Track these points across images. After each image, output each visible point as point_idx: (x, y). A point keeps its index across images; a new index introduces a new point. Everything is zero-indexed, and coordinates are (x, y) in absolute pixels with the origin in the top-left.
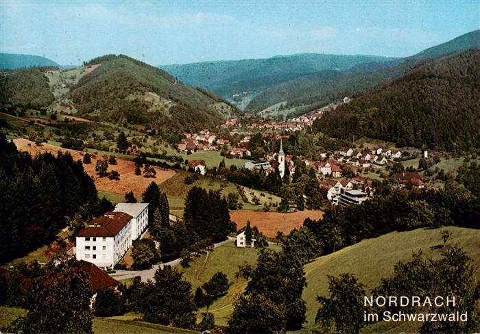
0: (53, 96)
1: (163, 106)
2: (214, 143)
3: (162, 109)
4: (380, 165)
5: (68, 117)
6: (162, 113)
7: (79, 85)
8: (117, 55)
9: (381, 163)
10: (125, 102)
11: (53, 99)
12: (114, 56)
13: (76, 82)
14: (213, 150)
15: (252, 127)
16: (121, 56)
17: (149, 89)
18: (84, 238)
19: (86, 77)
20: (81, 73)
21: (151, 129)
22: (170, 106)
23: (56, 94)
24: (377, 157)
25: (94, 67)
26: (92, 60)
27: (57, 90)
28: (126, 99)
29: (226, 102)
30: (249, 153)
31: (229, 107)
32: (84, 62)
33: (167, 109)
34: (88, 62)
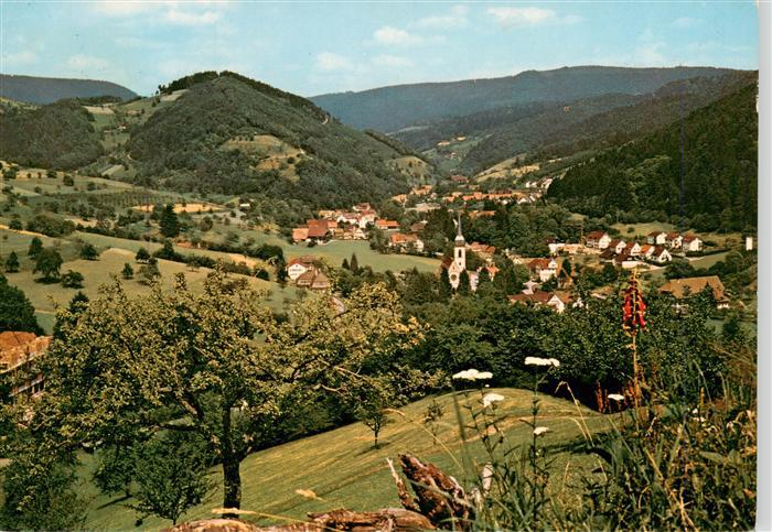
0: (101, 147)
1: (285, 162)
2: (369, 227)
3: (282, 167)
4: (657, 264)
6: (282, 173)
7: (146, 126)
8: (218, 73)
9: (660, 260)
10: (217, 154)
11: (102, 152)
12: (214, 73)
13: (144, 119)
14: (361, 239)
16: (226, 74)
17: (263, 131)
19: (157, 114)
20: (154, 105)
22: (299, 160)
23: (107, 144)
24: (653, 250)
25: (177, 94)
26: (174, 82)
27: (108, 138)
30: (420, 245)
31: (424, 164)
32: (160, 87)
33: (292, 166)
34: (167, 86)
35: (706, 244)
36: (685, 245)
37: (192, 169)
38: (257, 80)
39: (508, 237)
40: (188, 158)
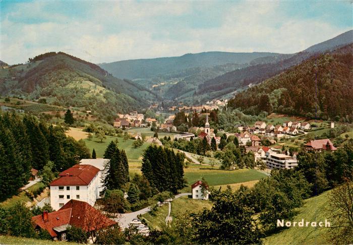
0: (5, 87)
1: (98, 92)
2: (144, 122)
3: (97, 95)
4: (293, 135)
5: (19, 100)
6: (98, 97)
7: (26, 77)
8: (57, 53)
9: (293, 133)
10: (66, 89)
11: (5, 89)
12: (54, 53)
13: (23, 75)
14: (144, 126)
15: (173, 109)
16: (60, 53)
17: (85, 79)
18: (58, 187)
19: (30, 71)
20: (28, 67)
21: (90, 110)
22: (104, 92)
23: (7, 85)
24: (289, 129)
25: (38, 62)
26: (36, 57)
27: (8, 82)
28: (67, 87)
29: (148, 91)
30: (175, 128)
31: (151, 95)
32: (29, 59)
33: (102, 95)
34: (33, 59)
35: (312, 126)
36: (303, 127)
37: (54, 96)
38: (74, 56)
39: (217, 124)
40: (52, 91)
